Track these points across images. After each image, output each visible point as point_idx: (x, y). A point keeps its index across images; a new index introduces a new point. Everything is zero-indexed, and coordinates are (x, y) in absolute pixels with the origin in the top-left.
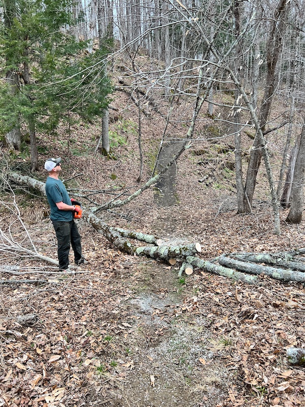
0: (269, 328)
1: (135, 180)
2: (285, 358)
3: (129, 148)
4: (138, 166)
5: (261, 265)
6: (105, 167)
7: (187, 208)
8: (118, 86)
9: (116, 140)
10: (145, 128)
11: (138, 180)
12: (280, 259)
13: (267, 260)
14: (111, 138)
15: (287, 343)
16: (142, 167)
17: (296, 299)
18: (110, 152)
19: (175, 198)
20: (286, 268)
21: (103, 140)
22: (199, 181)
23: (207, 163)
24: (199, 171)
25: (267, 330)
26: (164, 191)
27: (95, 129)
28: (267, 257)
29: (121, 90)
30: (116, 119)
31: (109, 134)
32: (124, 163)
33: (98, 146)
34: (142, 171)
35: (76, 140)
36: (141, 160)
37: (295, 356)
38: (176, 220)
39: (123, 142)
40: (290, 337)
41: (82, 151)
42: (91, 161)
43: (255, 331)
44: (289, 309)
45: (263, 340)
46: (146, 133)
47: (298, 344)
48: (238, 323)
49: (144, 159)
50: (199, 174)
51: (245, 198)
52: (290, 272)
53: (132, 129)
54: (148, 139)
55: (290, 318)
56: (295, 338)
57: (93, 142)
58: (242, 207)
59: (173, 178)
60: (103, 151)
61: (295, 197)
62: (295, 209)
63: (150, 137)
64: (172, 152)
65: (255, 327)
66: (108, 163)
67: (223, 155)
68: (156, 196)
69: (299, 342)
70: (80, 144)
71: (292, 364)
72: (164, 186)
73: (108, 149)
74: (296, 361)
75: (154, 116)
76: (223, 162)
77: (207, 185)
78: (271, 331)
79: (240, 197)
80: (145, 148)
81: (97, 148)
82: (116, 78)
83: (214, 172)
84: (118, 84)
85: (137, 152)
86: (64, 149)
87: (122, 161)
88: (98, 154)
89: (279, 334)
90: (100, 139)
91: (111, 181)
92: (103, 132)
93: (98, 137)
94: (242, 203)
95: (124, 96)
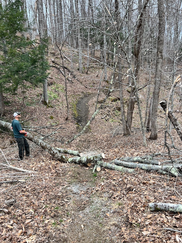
0: (140, 195)
1: (65, 119)
2: (149, 209)
3: (60, 100)
4: (66, 111)
5: (137, 163)
6: (46, 112)
7: (95, 134)
8: (52, 64)
9: (52, 96)
10: (69, 88)
11: (67, 119)
12: (146, 159)
13: (139, 160)
14: (49, 95)
15: (149, 201)
16: (69, 111)
17: (154, 179)
18: (49, 103)
19: (89, 128)
20: (149, 163)
21: (44, 96)
22: (102, 118)
23: (106, 108)
24: (101, 113)
25: (140, 196)
26: (82, 125)
27: (39, 90)
28: (139, 159)
29: (54, 67)
30: (52, 84)
31: (48, 92)
32: (58, 110)
33: (41, 100)
34: (69, 114)
35: (28, 96)
36: (67, 107)
37: (153, 207)
38: (90, 141)
39: (56, 97)
40: (151, 198)
41: (32, 103)
42: (37, 109)
43: (134, 197)
44: (150, 184)
45: (138, 201)
46: (70, 91)
47: (155, 201)
48: (125, 194)
49: (69, 106)
50: (101, 114)
51: (127, 127)
52: (151, 165)
53: (61, 89)
54: (71, 94)
55: (151, 189)
56: (154, 198)
57: (38, 98)
58: (126, 132)
59: (87, 117)
60: (44, 103)
61: (153, 126)
62: (153, 132)
63: (72, 93)
64: (85, 102)
65: (134, 195)
66: (48, 109)
67: (114, 103)
68: (78, 128)
69: (155, 200)
70: (30, 99)
71: (152, 211)
72: (82, 122)
73: (47, 101)
74: (154, 209)
75: (74, 81)
76: (114, 107)
77: (106, 120)
78: (142, 196)
79: (124, 126)
80: (69, 100)
81: (41, 101)
82: (50, 59)
83: (110, 113)
84: (51, 63)
85: (65, 102)
86: (20, 102)
87: (56, 108)
88: (42, 104)
89: (146, 197)
90: (43, 96)
91: (50, 120)
92: (44, 92)
93: (41, 95)
94: (126, 130)
95: (55, 70)
